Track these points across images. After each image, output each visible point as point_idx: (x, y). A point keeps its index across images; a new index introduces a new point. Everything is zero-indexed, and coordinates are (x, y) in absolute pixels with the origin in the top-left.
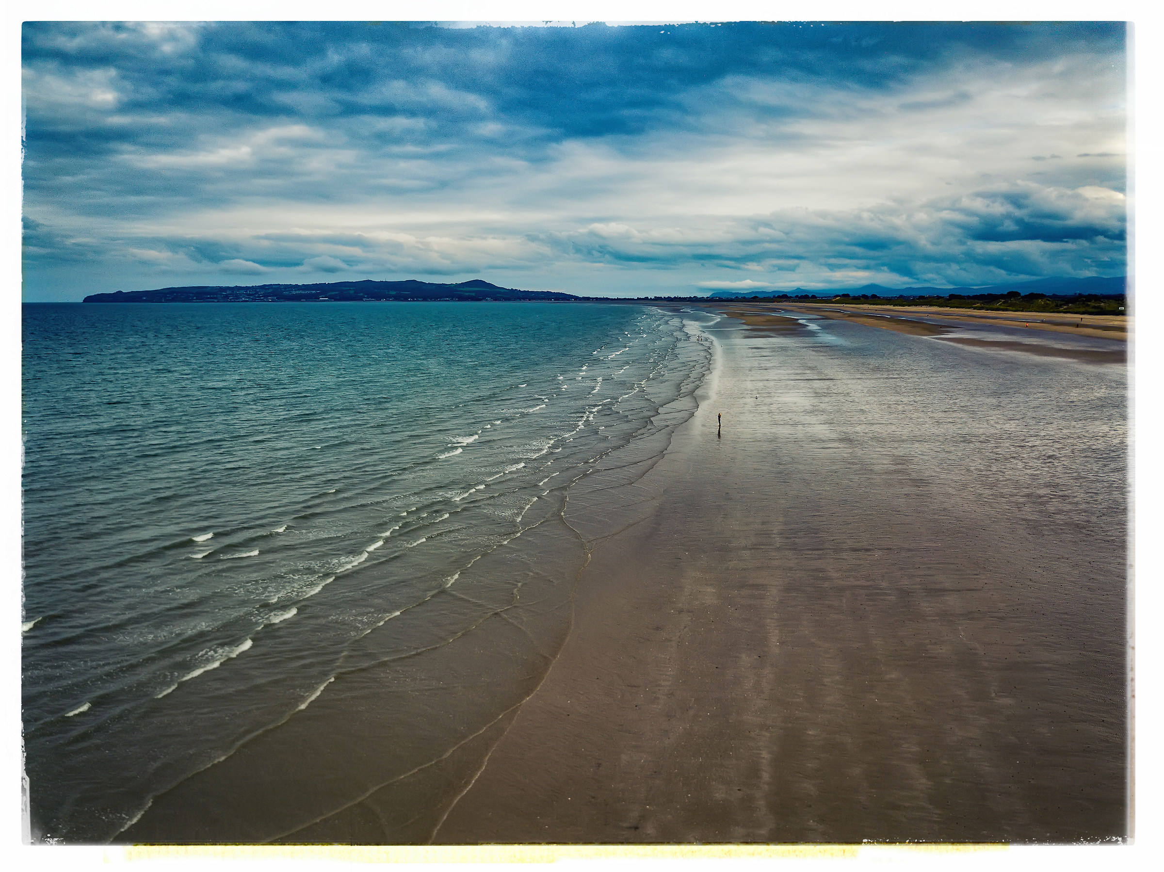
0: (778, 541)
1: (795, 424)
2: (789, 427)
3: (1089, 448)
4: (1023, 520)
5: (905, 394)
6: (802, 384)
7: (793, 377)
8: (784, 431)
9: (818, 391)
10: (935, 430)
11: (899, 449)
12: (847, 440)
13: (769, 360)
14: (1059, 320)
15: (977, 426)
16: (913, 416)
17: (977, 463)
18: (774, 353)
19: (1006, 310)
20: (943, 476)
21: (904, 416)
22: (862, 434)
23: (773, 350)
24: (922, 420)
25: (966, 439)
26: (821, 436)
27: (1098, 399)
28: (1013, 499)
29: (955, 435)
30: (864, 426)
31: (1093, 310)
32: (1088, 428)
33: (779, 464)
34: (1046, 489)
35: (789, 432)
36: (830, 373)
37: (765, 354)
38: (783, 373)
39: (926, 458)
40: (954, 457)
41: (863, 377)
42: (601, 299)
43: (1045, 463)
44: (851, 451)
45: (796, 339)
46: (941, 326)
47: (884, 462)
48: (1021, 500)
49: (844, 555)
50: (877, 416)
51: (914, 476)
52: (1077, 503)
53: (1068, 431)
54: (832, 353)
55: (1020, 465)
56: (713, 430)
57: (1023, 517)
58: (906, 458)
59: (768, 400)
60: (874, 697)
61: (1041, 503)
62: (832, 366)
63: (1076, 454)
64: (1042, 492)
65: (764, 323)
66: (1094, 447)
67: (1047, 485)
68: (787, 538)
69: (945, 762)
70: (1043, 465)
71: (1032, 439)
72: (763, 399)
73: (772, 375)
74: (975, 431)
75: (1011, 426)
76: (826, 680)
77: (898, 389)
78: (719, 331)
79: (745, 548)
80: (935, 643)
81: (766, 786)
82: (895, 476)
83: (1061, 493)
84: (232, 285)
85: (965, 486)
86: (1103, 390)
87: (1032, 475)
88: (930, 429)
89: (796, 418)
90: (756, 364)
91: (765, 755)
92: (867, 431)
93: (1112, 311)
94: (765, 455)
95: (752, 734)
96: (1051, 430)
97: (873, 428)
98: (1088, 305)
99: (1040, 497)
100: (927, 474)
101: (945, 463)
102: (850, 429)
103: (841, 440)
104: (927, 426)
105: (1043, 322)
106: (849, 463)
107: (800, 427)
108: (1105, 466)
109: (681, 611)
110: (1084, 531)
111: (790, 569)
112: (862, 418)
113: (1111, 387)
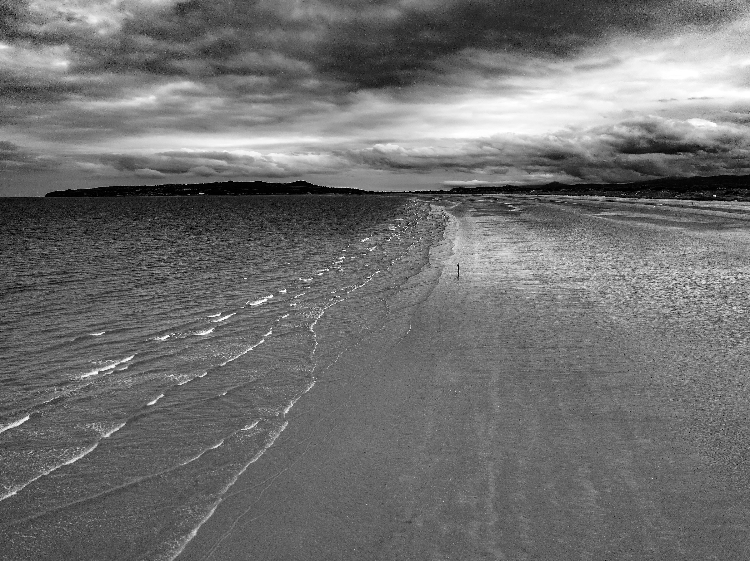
0: (497, 343)
1: (507, 270)
2: (503, 272)
3: (695, 283)
4: (654, 328)
5: (577, 251)
6: (511, 245)
7: (505, 240)
8: (500, 274)
9: (521, 249)
10: (596, 273)
11: (574, 285)
12: (540, 279)
13: (490, 230)
14: (676, 204)
15: (624, 270)
16: (582, 264)
17: (624, 293)
18: (492, 226)
19: (641, 198)
20: (602, 302)
21: (576, 264)
22: (550, 276)
23: (492, 223)
24: (588, 266)
25: (616, 278)
26: (524, 277)
27: (700, 253)
28: (647, 315)
29: (609, 276)
30: (551, 271)
31: (697, 197)
32: (694, 271)
33: (497, 294)
34: (668, 309)
35: (503, 275)
36: (529, 238)
37: (487, 226)
38: (498, 238)
39: (591, 290)
40: (609, 290)
41: (550, 240)
42: (381, 193)
43: (667, 293)
44: (543, 286)
45: (506, 217)
46: (600, 208)
47: (565, 293)
48: (652, 316)
49: (540, 351)
50: (559, 264)
51: (584, 301)
52: (688, 317)
53: (681, 273)
54: (529, 225)
55: (651, 294)
56: (454, 274)
57: (653, 326)
58: (578, 291)
59: (489, 255)
60: (560, 439)
61: (665, 318)
62: (531, 234)
63: (687, 287)
64: (665, 311)
65: (486, 207)
66: (698, 283)
67: (669, 307)
68: (503, 341)
69: (606, 479)
70: (666, 294)
71: (658, 278)
72: (485, 254)
73: (492, 239)
74: (623, 274)
75: (645, 270)
76: (530, 429)
77: (572, 247)
78: (457, 212)
79: (477, 347)
80: (599, 406)
81: (492, 495)
82: (571, 302)
83: (678, 312)
84: (142, 185)
85: (616, 307)
86: (703, 247)
87: (659, 300)
88: (594, 272)
89: (507, 266)
90: (481, 233)
91: (492, 476)
92: (553, 274)
93: (708, 198)
94: (488, 289)
95: (483, 463)
96: (671, 272)
97: (557, 272)
98: (693, 194)
99: (664, 314)
100: (592, 300)
101: (604, 293)
102: (542, 273)
103: (536, 280)
104: (591, 270)
105: (664, 205)
106: (542, 294)
107: (510, 272)
108: (705, 294)
109: (436, 387)
110: (692, 335)
111: (505, 360)
112: (550, 266)
113: (709, 245)
